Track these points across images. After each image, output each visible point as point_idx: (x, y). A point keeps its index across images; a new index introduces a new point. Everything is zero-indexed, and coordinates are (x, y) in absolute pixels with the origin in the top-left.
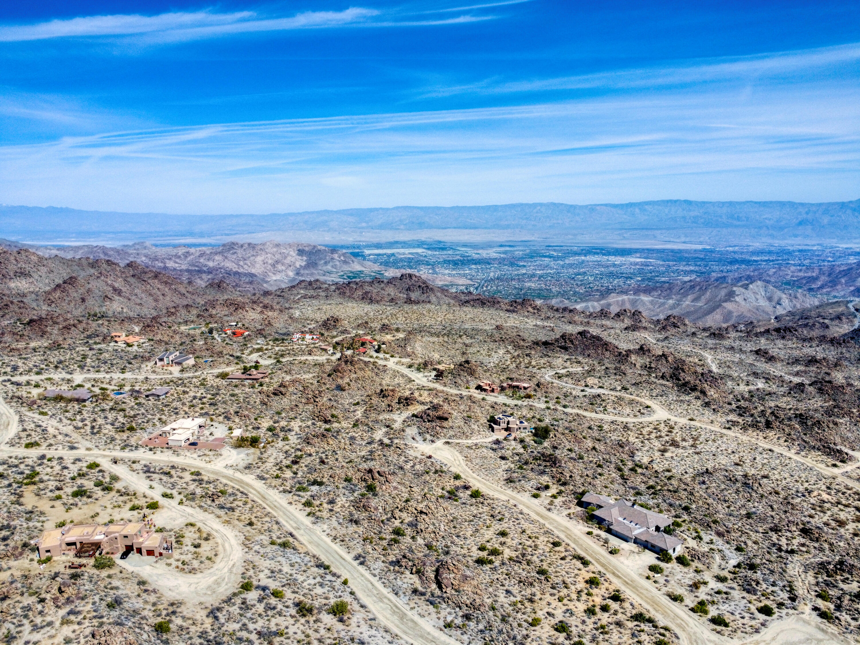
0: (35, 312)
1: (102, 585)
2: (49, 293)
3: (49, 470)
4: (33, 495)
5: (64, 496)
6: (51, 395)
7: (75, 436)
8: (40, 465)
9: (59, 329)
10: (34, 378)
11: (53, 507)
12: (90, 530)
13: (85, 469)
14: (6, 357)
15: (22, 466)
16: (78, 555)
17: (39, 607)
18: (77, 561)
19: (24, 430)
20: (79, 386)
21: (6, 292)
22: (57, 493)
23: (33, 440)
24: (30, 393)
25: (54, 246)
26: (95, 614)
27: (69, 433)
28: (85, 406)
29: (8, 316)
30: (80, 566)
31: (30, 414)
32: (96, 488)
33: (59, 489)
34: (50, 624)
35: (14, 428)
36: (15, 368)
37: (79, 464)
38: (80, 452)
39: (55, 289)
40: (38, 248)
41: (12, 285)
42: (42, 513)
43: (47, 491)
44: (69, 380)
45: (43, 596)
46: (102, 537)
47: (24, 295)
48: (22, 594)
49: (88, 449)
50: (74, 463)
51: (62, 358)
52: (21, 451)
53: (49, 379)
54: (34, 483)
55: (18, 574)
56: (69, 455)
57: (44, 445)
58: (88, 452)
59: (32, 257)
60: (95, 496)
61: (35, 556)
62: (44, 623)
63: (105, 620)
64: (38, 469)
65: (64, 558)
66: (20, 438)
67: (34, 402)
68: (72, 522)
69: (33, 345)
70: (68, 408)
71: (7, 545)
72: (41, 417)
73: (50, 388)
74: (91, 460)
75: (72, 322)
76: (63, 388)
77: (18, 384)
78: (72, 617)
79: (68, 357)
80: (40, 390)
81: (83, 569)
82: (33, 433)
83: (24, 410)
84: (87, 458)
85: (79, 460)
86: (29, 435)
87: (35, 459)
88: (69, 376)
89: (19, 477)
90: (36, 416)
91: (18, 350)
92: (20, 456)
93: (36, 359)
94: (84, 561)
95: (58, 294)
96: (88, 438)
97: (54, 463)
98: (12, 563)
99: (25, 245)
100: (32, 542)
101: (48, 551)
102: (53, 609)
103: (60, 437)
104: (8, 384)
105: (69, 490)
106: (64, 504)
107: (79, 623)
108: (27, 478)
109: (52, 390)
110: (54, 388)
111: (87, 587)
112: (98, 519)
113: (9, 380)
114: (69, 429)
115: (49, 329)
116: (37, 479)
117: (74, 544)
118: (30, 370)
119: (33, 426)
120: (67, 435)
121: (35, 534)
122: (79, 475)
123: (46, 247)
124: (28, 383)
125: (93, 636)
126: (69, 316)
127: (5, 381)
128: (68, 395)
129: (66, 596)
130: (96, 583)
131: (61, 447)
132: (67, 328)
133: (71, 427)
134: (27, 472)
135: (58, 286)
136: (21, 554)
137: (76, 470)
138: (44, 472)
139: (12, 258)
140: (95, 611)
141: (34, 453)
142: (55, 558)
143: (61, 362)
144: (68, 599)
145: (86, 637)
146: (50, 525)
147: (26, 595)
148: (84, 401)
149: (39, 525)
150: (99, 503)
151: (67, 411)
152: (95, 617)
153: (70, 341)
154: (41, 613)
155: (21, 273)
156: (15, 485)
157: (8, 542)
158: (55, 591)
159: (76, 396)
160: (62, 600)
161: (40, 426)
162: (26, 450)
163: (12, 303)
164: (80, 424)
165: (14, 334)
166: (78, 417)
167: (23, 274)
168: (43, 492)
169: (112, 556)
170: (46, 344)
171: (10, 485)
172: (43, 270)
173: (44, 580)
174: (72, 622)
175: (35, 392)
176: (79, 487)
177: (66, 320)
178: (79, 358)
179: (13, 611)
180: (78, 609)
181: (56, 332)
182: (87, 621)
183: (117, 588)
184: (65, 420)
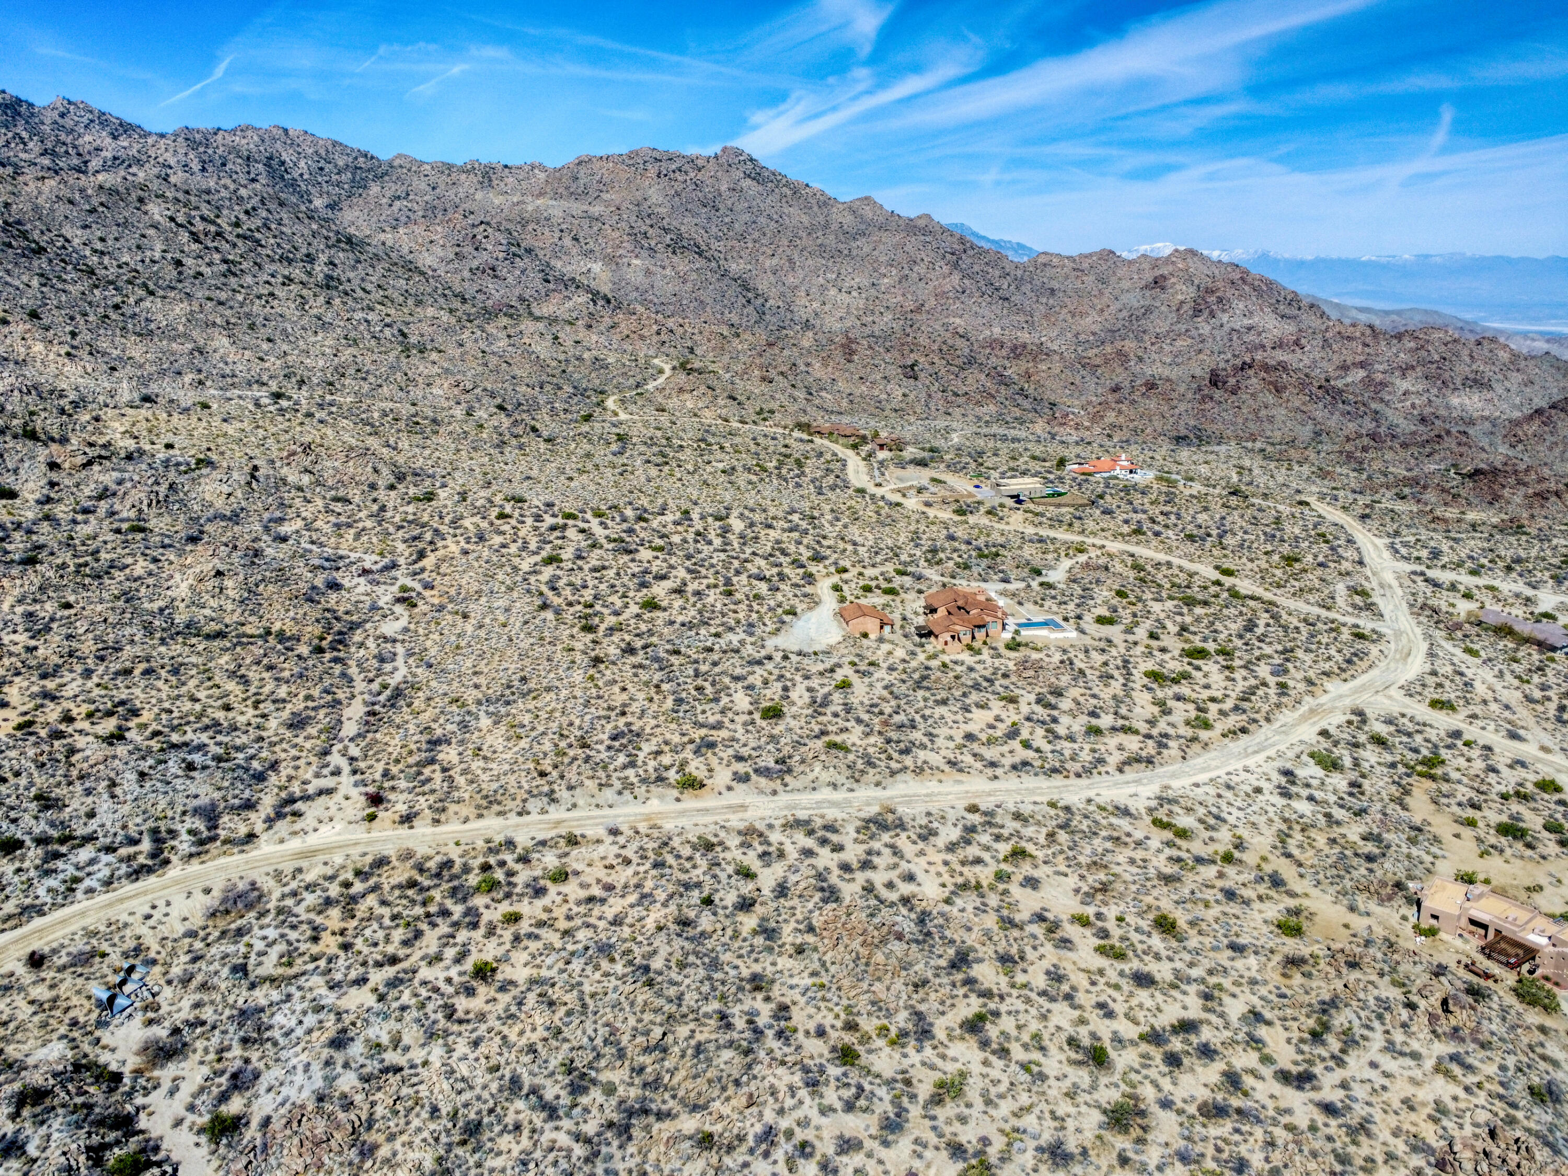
0: (1484, 456)
1: (1525, 1040)
2: (1517, 423)
3: (1462, 762)
4: (1426, 798)
5: (1481, 824)
6: (1491, 620)
7: (1523, 714)
8: (1448, 747)
9: (1526, 496)
10: (1466, 580)
11: (1457, 836)
12: (1523, 915)
13: (1530, 788)
14: (1423, 531)
15: (1419, 738)
16: (1488, 951)
17: (1405, 1014)
18: (1485, 964)
19: (1434, 673)
20: (1546, 615)
21: (1443, 412)
22: (1470, 813)
23: (1445, 697)
24: (1453, 605)
25: (1542, 333)
26: (1501, 1091)
27: (1513, 704)
28: (1552, 660)
29: (1437, 457)
30: (1487, 976)
31: (1448, 645)
32: (1546, 834)
33: (1475, 806)
34: (1415, 1056)
35: (1417, 666)
36: (1436, 554)
37: (1521, 773)
38: (1528, 750)
39: (1530, 418)
40: (1510, 335)
41: (1455, 401)
42: (1436, 840)
43: (1453, 801)
44: (1528, 599)
45: (1415, 998)
46: (1544, 941)
47: (1472, 422)
48: (1381, 975)
49: (1544, 749)
50: (1511, 767)
51: (1523, 554)
52: (1422, 711)
53: (1492, 588)
54: (1433, 778)
55: (1379, 932)
56: (1505, 749)
57: (1463, 712)
58: (1542, 755)
59: (1501, 353)
60: (1541, 849)
61: (1411, 912)
62: (1407, 1050)
63: (1520, 1115)
64: (1444, 754)
65: (1459, 943)
66: (1424, 685)
67: (1458, 626)
68: (1487, 882)
69: (1471, 516)
70: (1520, 654)
71: (1371, 871)
72: (1466, 657)
73: (1492, 607)
74: (1547, 773)
75: (1553, 486)
76: (1514, 612)
77: (1436, 585)
78: (1457, 1070)
79: (1534, 553)
80: (1472, 606)
81: (1490, 983)
82: (1447, 683)
83: (1439, 635)
84: (1539, 766)
85: (1523, 765)
86: (1440, 685)
87: (1443, 734)
88: (1529, 592)
89: (1410, 755)
90: (1458, 652)
91: (1445, 521)
92: (1419, 718)
93: (1474, 544)
94: (1495, 969)
95: (1534, 427)
96: (1549, 726)
97: (1475, 753)
98: (1373, 906)
99: (1489, 328)
100: (1411, 885)
101: (1435, 917)
102: (1425, 1034)
103: (1494, 707)
104: (1419, 579)
105: (1493, 815)
106: (1479, 840)
107: (1467, 1089)
108: (1422, 763)
109: (1495, 611)
110: (1498, 608)
111: (1494, 1027)
112: (1537, 898)
113: (1422, 574)
114: (1514, 697)
115: (1506, 492)
116: (1439, 771)
117: (1485, 927)
118: (1460, 564)
119: (1449, 669)
120: (1507, 707)
121: (1417, 872)
122: (1517, 794)
123: (1525, 335)
124: (1453, 587)
125: (1492, 1134)
126: (1546, 472)
127: (1414, 573)
128: (1526, 629)
129: (1453, 1022)
130: (1513, 1028)
131: (1492, 727)
132: (1542, 496)
133: (1518, 695)
134: (1425, 752)
135: (1539, 412)
136: (1390, 898)
137: (1513, 781)
138: (1454, 762)
139: (1466, 352)
140: (1502, 1084)
141: (1443, 721)
142: (1442, 935)
143: (1518, 561)
144: (1456, 1029)
145: (1476, 1125)
146: (1446, 868)
147: (1387, 978)
148: (1554, 649)
149: (1428, 859)
150: (1549, 866)
151: (1516, 661)
152: (1501, 1097)
153: (1543, 523)
154: (1404, 1025)
155: (1475, 381)
156: (1401, 769)
157: (1374, 866)
158: (1435, 1000)
159: (1540, 637)
160: (1444, 1026)
161: (1462, 674)
162: (1430, 710)
163: (1448, 433)
164: (1537, 694)
165: (1443, 490)
166: (1536, 679)
167: (1477, 383)
168: (1445, 801)
169: (1556, 990)
170: (1495, 520)
171: (1393, 765)
172: (1516, 378)
173: (1419, 968)
174: (1454, 1078)
175: (1464, 607)
176: (1511, 817)
177: (1541, 480)
178: (1555, 561)
179: (1362, 995)
180: (1470, 1060)
181: (1518, 500)
182: (1482, 1094)
183: (1555, 1064)
184: (1508, 677)
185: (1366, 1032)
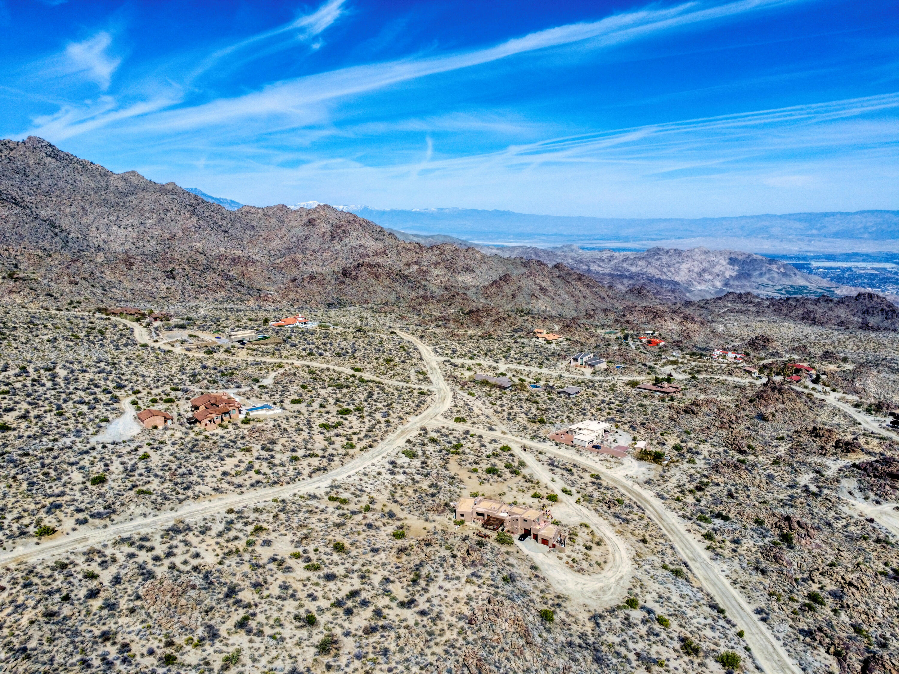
0: (474, 304)
1: (501, 559)
2: (486, 288)
3: (470, 444)
4: (456, 463)
5: (479, 471)
6: (479, 379)
7: (494, 419)
8: (464, 439)
9: (492, 321)
10: (468, 362)
11: (470, 478)
12: (497, 506)
13: (499, 451)
14: (448, 341)
15: (451, 437)
16: (486, 525)
17: (452, 561)
18: (484, 531)
19: (456, 406)
20: (502, 374)
21: (455, 284)
22: (475, 466)
23: (461, 416)
24: (463, 374)
25: (495, 246)
26: (492, 583)
27: (490, 415)
28: (505, 393)
29: (453, 306)
30: (485, 536)
31: (461, 393)
32: (506, 470)
33: (477, 463)
34: (458, 578)
35: (448, 404)
36: (454, 351)
37: (495, 445)
38: (497, 434)
39: (492, 285)
40: (482, 247)
41: (459, 278)
42: (461, 481)
43: (467, 463)
44: (494, 368)
45: (455, 552)
46: (505, 515)
47: (467, 288)
48: (441, 546)
49: (504, 433)
50: (490, 443)
51: (491, 348)
52: (451, 424)
53: (479, 365)
54: (458, 454)
55: (439, 528)
56: (488, 435)
57: (469, 422)
58: (502, 435)
59: (477, 255)
60: (504, 477)
61: (452, 516)
62: (454, 576)
63: (499, 590)
64: (462, 442)
65: (473, 525)
66: (452, 412)
67: (465, 383)
68: (483, 495)
69: (470, 332)
70: (492, 393)
71: (434, 501)
72: (469, 397)
73: (479, 372)
74: (505, 443)
75: (502, 316)
76: (489, 374)
77: (455, 365)
78: (474, 579)
79: (496, 346)
80: (471, 373)
81: (487, 539)
82: (462, 410)
83: (457, 388)
84: (502, 441)
85: (495, 441)
86: (459, 411)
87: (461, 433)
88: (495, 364)
89: (448, 445)
90: (466, 395)
91: (458, 335)
92: (450, 428)
93: (471, 345)
94: (489, 532)
95: (493, 289)
96: (505, 422)
97: (475, 439)
98: (436, 517)
99: (472, 244)
100: (452, 504)
101: (462, 515)
102: (461, 567)
103: (482, 417)
104: (448, 364)
105: (484, 466)
106: (479, 477)
107: (479, 586)
108: (453, 448)
109: (481, 375)
110: (482, 373)
111: (488, 557)
112: (504, 498)
113: (449, 361)
114: (489, 412)
115: (483, 320)
116: (460, 450)
117: (482, 515)
118: (465, 355)
119: (462, 403)
120: (487, 417)
121: (454, 497)
122: (494, 454)
123: (488, 246)
124: (463, 366)
125: (489, 602)
126: (501, 310)
127: (445, 361)
128: (493, 381)
129: (472, 559)
130: (496, 555)
131: (482, 427)
132: (498, 320)
133: (492, 410)
134: (454, 443)
135: (495, 282)
136: (443, 512)
137: (491, 449)
138: (467, 445)
139: (462, 255)
140: (492, 580)
141: (461, 427)
142: (467, 523)
143: (490, 351)
144: (473, 562)
145: (483, 600)
146: (466, 493)
147: (443, 547)
148: (505, 388)
149: (458, 490)
150: (508, 483)
151: (490, 396)
152: (492, 585)
153: (499, 333)
154: (452, 566)
155: (467, 268)
156: (444, 452)
157: (435, 498)
158: (464, 551)
159: (499, 383)
160: (468, 562)
161: (468, 405)
162: (455, 423)
163: (458, 294)
164: (499, 409)
165: (457, 321)
166: (499, 403)
167: (468, 269)
168: (463, 463)
169: (512, 535)
170: (480, 333)
171: (440, 451)
172: (485, 266)
173: (457, 539)
174: (474, 583)
175: (468, 374)
176: (492, 465)
177: (497, 313)
178: (505, 349)
179: (433, 558)
180: (480, 573)
181: (488, 323)
182: (485, 586)
183: (512, 566)
184: (487, 403)
185: (436, 574)
